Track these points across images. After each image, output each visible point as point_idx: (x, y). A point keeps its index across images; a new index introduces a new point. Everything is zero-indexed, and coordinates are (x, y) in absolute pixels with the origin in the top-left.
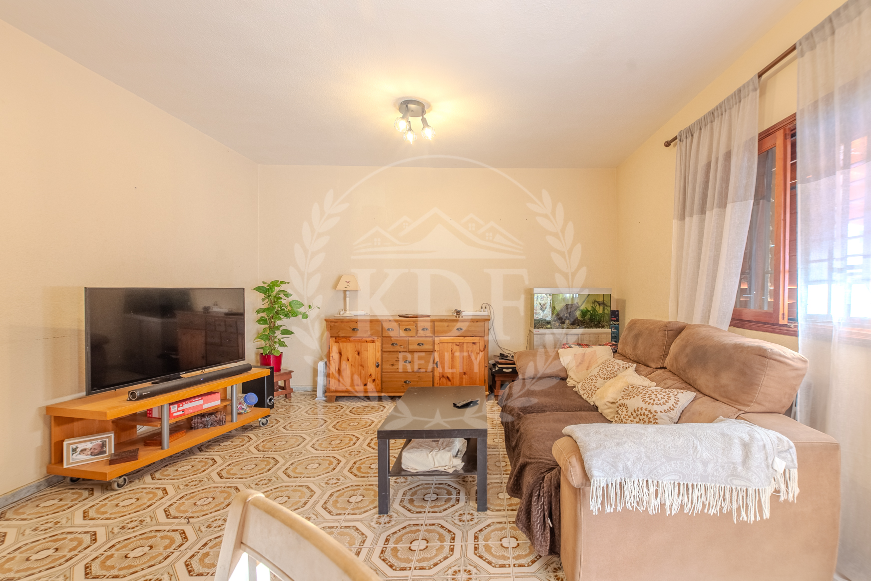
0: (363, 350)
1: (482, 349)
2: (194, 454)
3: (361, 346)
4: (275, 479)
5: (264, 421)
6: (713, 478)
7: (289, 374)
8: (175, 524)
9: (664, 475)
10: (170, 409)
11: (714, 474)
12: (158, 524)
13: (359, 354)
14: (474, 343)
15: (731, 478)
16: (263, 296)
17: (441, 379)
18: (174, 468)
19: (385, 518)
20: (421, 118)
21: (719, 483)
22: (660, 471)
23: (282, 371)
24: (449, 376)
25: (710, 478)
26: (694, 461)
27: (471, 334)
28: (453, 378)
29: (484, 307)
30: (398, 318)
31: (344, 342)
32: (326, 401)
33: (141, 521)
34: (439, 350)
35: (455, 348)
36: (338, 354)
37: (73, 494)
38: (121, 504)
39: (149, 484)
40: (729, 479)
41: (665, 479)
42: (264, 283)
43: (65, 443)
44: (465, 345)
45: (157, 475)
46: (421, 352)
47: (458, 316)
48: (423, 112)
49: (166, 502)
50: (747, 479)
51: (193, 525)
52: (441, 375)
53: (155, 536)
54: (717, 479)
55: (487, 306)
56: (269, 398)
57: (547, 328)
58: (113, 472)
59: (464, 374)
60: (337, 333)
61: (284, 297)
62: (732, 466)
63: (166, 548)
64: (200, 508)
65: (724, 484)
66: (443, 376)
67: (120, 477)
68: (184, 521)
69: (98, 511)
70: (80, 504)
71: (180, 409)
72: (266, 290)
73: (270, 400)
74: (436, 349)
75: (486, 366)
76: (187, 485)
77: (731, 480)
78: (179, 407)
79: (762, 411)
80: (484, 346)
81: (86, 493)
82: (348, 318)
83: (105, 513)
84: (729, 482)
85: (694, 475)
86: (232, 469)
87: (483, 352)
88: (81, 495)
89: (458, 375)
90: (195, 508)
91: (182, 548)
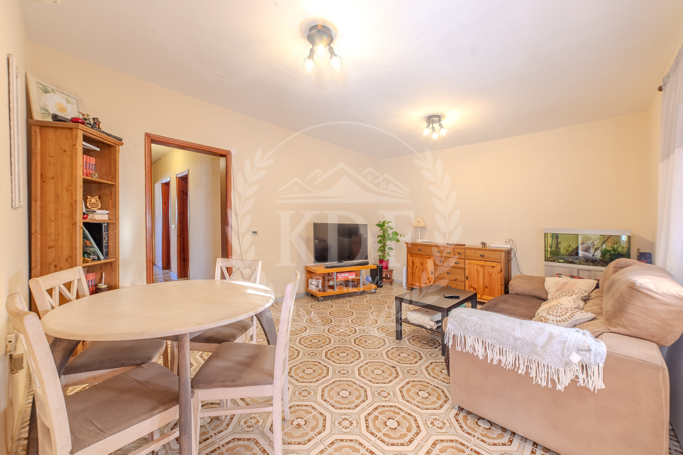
0: (424, 263)
1: (499, 272)
2: (346, 297)
3: (423, 260)
4: (367, 314)
5: (374, 291)
6: (520, 350)
7: (392, 271)
8: (331, 317)
9: (486, 338)
10: (337, 275)
11: (520, 347)
12: (327, 315)
13: (422, 264)
14: (493, 267)
15: (533, 354)
16: (379, 228)
17: (470, 288)
18: (338, 300)
19: (398, 341)
20: (439, 123)
21: (524, 354)
22: (485, 335)
23: (388, 270)
24: (475, 287)
25: (518, 350)
26: (508, 336)
27: (491, 260)
28: (478, 289)
29: (507, 241)
30: (446, 245)
31: (414, 257)
32: (407, 289)
33: (323, 313)
34: (468, 268)
35: (480, 268)
36: (412, 263)
37: (311, 299)
38: (320, 306)
39: (329, 303)
40: (532, 354)
41: (487, 340)
42: (380, 222)
43: (309, 280)
44: (486, 267)
45: (333, 301)
46: (457, 268)
47: (483, 246)
48: (440, 120)
49: (331, 310)
50: (542, 357)
51: (335, 319)
52: (470, 286)
53: (324, 318)
54: (523, 351)
55: (511, 241)
56: (380, 282)
57: (559, 262)
58: (320, 294)
59: (486, 288)
60: (411, 251)
61: (390, 230)
62: (534, 346)
63: (326, 322)
64: (339, 315)
65: (527, 356)
66: (471, 287)
67: (322, 297)
68: (333, 317)
69: (314, 306)
70: (311, 303)
71: (341, 276)
72: (381, 226)
73: (381, 283)
74: (466, 267)
75: (502, 285)
76: (339, 307)
77: (532, 355)
78: (340, 275)
79: (626, 334)
80: (500, 269)
81: (313, 300)
82: (420, 243)
83: (316, 307)
84: (531, 355)
85: (507, 344)
86: (355, 306)
87: (500, 274)
88: (312, 300)
89: (482, 288)
90: (338, 315)
91: (329, 324)
